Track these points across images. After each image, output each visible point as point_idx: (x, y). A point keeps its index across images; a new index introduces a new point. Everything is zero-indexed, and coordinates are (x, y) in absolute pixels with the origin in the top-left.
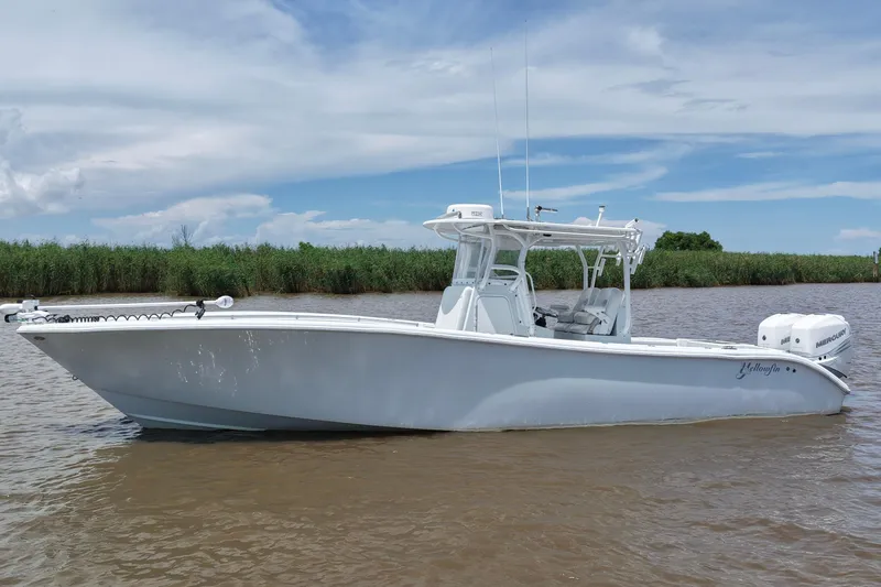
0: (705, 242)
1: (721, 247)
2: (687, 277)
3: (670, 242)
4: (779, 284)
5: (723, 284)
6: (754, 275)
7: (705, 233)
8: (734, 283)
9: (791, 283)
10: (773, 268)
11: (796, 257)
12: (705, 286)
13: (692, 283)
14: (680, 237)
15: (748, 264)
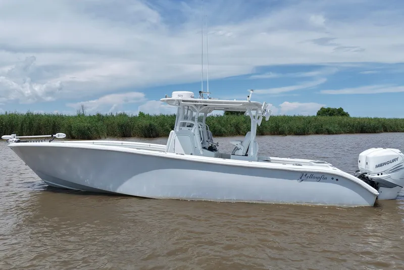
0: (340, 112)
1: (349, 115)
2: (327, 129)
3: (324, 112)
4: (375, 132)
5: (346, 133)
6: (362, 128)
7: (341, 108)
8: (351, 132)
9: (381, 132)
10: (371, 124)
11: (385, 119)
12: (336, 134)
13: (329, 132)
14: (328, 110)
15: (359, 122)
